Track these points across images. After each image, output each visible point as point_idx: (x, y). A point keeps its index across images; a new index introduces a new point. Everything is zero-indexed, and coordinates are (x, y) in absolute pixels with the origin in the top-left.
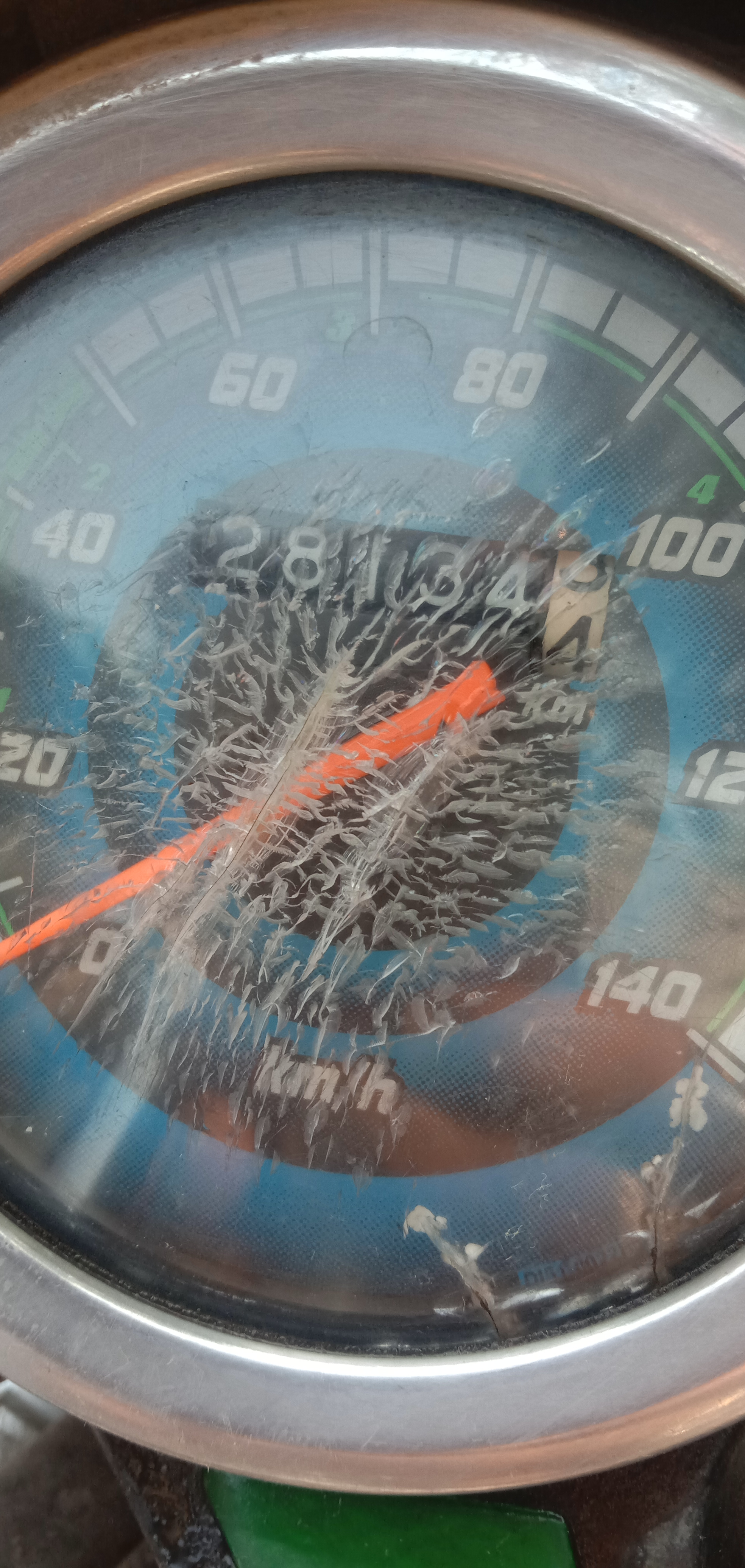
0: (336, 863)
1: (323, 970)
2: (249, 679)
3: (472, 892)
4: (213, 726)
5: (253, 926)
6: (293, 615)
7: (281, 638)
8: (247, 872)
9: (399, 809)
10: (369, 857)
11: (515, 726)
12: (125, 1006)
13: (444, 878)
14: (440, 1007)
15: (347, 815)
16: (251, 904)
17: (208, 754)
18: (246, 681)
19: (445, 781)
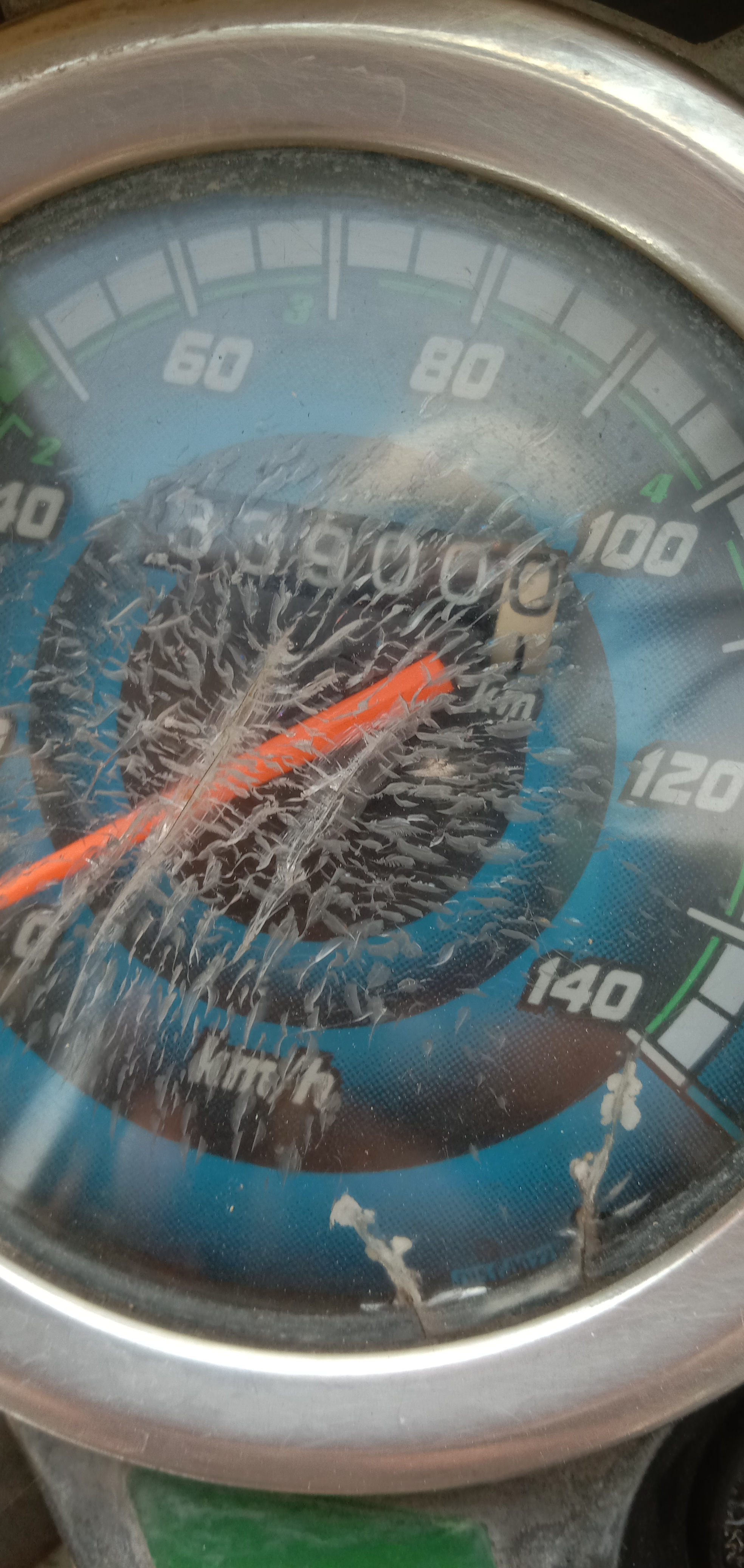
0: (272, 843)
1: (255, 953)
2: (188, 652)
3: (408, 876)
4: (150, 699)
5: (186, 905)
6: (234, 589)
8: (180, 849)
9: (337, 790)
10: (306, 837)
11: (455, 710)
12: (52, 983)
13: (381, 861)
14: (372, 993)
15: (284, 795)
16: (184, 882)
17: (144, 728)
18: (186, 655)
19: (384, 763)
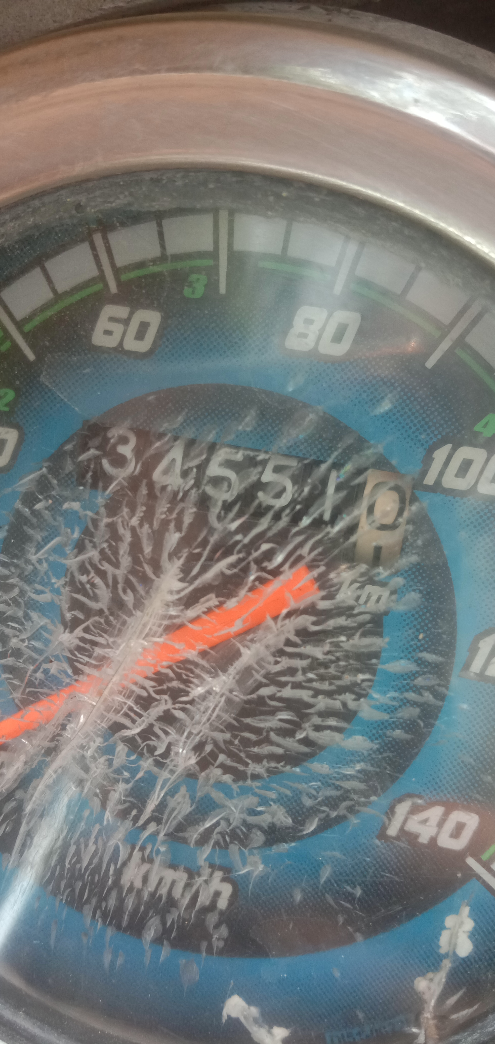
0: (167, 733)
1: (156, 818)
2: (97, 580)
3: (279, 762)
4: (68, 616)
5: (100, 780)
6: (133, 530)
7: (124, 548)
8: (94, 736)
9: (219, 691)
10: (194, 729)
11: (315, 629)
13: (256, 750)
14: (251, 853)
15: (175, 694)
16: (98, 762)
17: (64, 639)
18: (95, 582)
19: (257, 672)
